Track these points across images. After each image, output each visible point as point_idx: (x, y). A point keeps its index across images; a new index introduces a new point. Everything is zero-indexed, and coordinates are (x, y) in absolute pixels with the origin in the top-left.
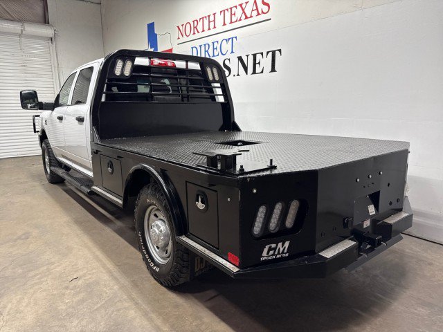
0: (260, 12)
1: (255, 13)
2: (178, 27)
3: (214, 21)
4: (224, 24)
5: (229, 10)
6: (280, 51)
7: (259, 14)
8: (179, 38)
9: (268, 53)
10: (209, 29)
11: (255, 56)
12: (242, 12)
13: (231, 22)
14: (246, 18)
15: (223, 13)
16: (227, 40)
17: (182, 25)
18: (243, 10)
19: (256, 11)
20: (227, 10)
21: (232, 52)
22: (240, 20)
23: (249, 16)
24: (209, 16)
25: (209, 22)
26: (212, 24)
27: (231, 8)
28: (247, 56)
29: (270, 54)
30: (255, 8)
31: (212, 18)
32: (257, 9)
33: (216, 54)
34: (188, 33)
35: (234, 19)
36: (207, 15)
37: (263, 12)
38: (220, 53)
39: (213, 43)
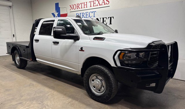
0: (105, 3)
1: (103, 4)
2: (70, 6)
3: (86, 5)
4: (91, 6)
5: (93, 2)
6: (113, 17)
7: (105, 4)
8: (70, 10)
9: (108, 18)
10: (84, 7)
11: (103, 18)
12: (98, 3)
13: (94, 6)
14: (100, 5)
15: (90, 2)
16: (92, 12)
17: (72, 5)
18: (99, 2)
19: (104, 3)
20: (92, 1)
21: (94, 17)
22: (97, 5)
23: (101, 4)
24: (84, 3)
25: (84, 5)
26: (85, 6)
27: (94, 1)
28: (100, 18)
29: (109, 18)
30: (103, 2)
31: (85, 4)
32: (104, 2)
33: (87, 16)
34: (75, 8)
35: (95, 5)
36: (83, 2)
37: (106, 4)
38: (89, 17)
39: (86, 13)
